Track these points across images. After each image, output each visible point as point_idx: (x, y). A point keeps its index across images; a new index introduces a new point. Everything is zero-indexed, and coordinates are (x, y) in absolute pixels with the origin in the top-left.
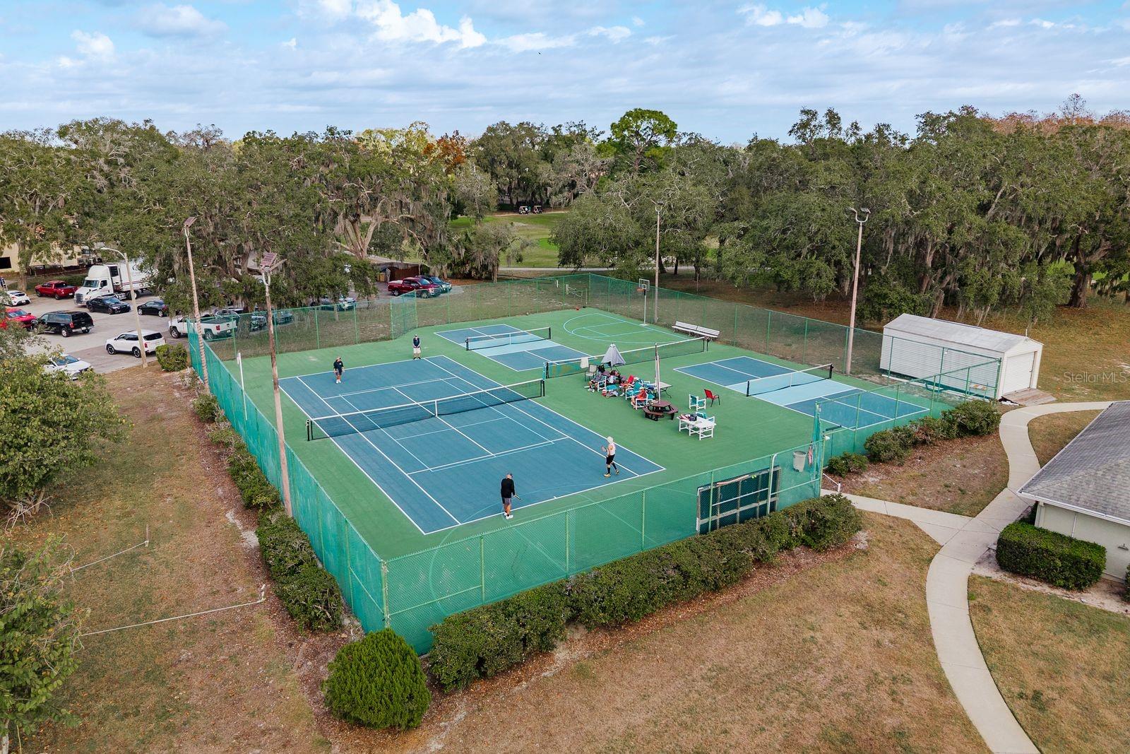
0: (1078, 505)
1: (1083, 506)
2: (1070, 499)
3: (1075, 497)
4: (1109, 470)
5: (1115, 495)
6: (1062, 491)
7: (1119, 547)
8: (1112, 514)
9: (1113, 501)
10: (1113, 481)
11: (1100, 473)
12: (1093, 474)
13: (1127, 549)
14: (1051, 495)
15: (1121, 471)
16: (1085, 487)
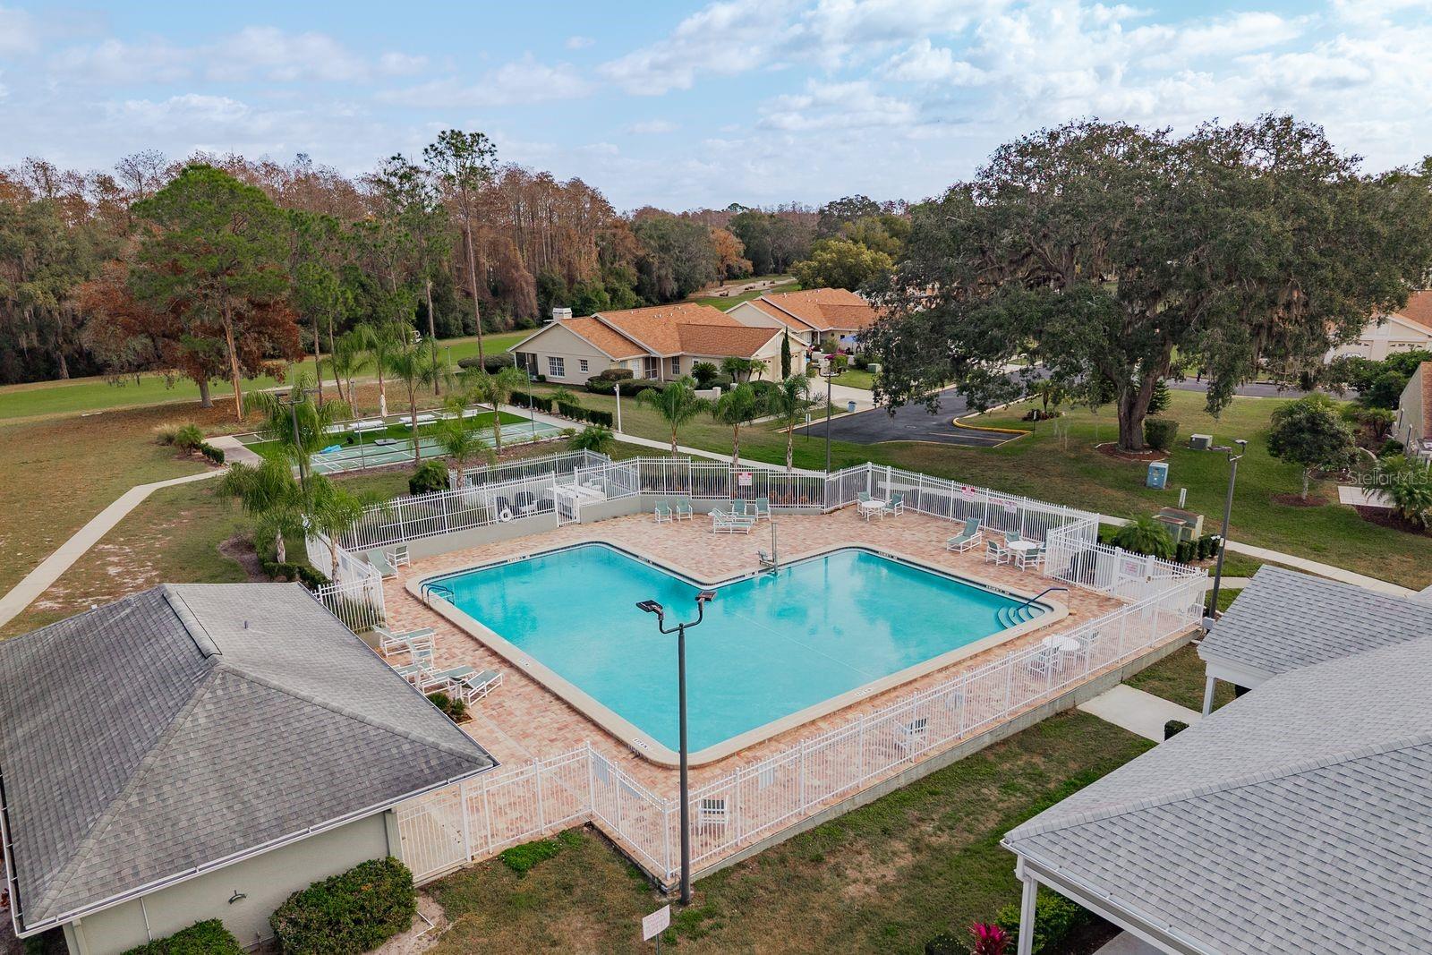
0: (142, 881)
1: (153, 877)
2: (121, 879)
3: (127, 871)
4: (143, 786)
5: (184, 823)
6: (100, 874)
7: (231, 901)
8: (206, 859)
9: (188, 837)
10: (163, 800)
11: (134, 799)
12: (123, 809)
13: (244, 896)
14: (84, 895)
15: (162, 777)
16: (130, 840)
